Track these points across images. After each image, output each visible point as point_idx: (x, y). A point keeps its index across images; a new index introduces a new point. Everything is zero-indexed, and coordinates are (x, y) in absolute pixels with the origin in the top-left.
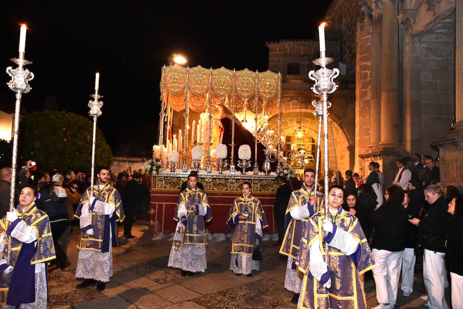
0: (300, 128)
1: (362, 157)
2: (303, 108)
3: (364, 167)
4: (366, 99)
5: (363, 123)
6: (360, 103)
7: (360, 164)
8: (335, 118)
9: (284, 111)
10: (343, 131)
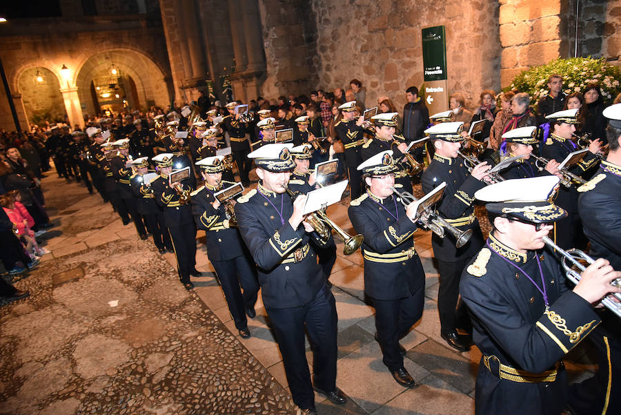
0: (113, 65)
4: (175, 40)
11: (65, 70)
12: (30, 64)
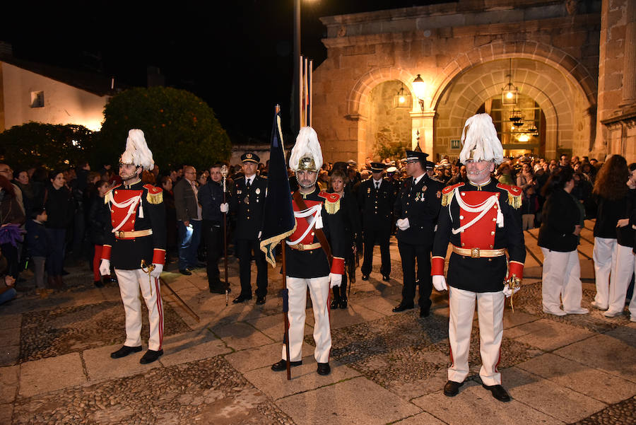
0: (510, 84)
1: (607, 123)
2: (513, 52)
3: (610, 139)
4: (619, 24)
5: (611, 67)
6: (607, 33)
7: (605, 136)
8: (566, 63)
9: (481, 59)
10: (581, 84)
11: (418, 83)
12: (381, 75)
